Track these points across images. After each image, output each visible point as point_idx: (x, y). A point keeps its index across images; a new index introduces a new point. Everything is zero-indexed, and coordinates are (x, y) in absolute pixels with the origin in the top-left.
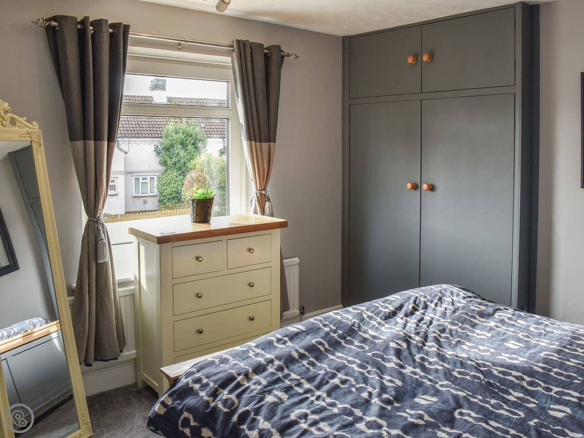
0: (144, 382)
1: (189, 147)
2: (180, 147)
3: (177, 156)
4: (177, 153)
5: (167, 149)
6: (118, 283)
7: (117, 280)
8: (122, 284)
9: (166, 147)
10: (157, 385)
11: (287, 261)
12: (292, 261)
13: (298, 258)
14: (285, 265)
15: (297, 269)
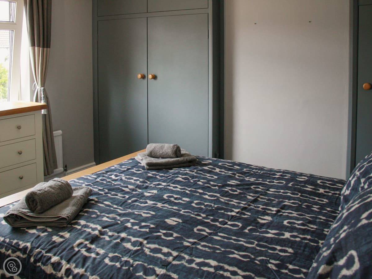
11: (55, 133)
12: (58, 133)
13: (62, 130)
14: (54, 135)
15: (60, 139)
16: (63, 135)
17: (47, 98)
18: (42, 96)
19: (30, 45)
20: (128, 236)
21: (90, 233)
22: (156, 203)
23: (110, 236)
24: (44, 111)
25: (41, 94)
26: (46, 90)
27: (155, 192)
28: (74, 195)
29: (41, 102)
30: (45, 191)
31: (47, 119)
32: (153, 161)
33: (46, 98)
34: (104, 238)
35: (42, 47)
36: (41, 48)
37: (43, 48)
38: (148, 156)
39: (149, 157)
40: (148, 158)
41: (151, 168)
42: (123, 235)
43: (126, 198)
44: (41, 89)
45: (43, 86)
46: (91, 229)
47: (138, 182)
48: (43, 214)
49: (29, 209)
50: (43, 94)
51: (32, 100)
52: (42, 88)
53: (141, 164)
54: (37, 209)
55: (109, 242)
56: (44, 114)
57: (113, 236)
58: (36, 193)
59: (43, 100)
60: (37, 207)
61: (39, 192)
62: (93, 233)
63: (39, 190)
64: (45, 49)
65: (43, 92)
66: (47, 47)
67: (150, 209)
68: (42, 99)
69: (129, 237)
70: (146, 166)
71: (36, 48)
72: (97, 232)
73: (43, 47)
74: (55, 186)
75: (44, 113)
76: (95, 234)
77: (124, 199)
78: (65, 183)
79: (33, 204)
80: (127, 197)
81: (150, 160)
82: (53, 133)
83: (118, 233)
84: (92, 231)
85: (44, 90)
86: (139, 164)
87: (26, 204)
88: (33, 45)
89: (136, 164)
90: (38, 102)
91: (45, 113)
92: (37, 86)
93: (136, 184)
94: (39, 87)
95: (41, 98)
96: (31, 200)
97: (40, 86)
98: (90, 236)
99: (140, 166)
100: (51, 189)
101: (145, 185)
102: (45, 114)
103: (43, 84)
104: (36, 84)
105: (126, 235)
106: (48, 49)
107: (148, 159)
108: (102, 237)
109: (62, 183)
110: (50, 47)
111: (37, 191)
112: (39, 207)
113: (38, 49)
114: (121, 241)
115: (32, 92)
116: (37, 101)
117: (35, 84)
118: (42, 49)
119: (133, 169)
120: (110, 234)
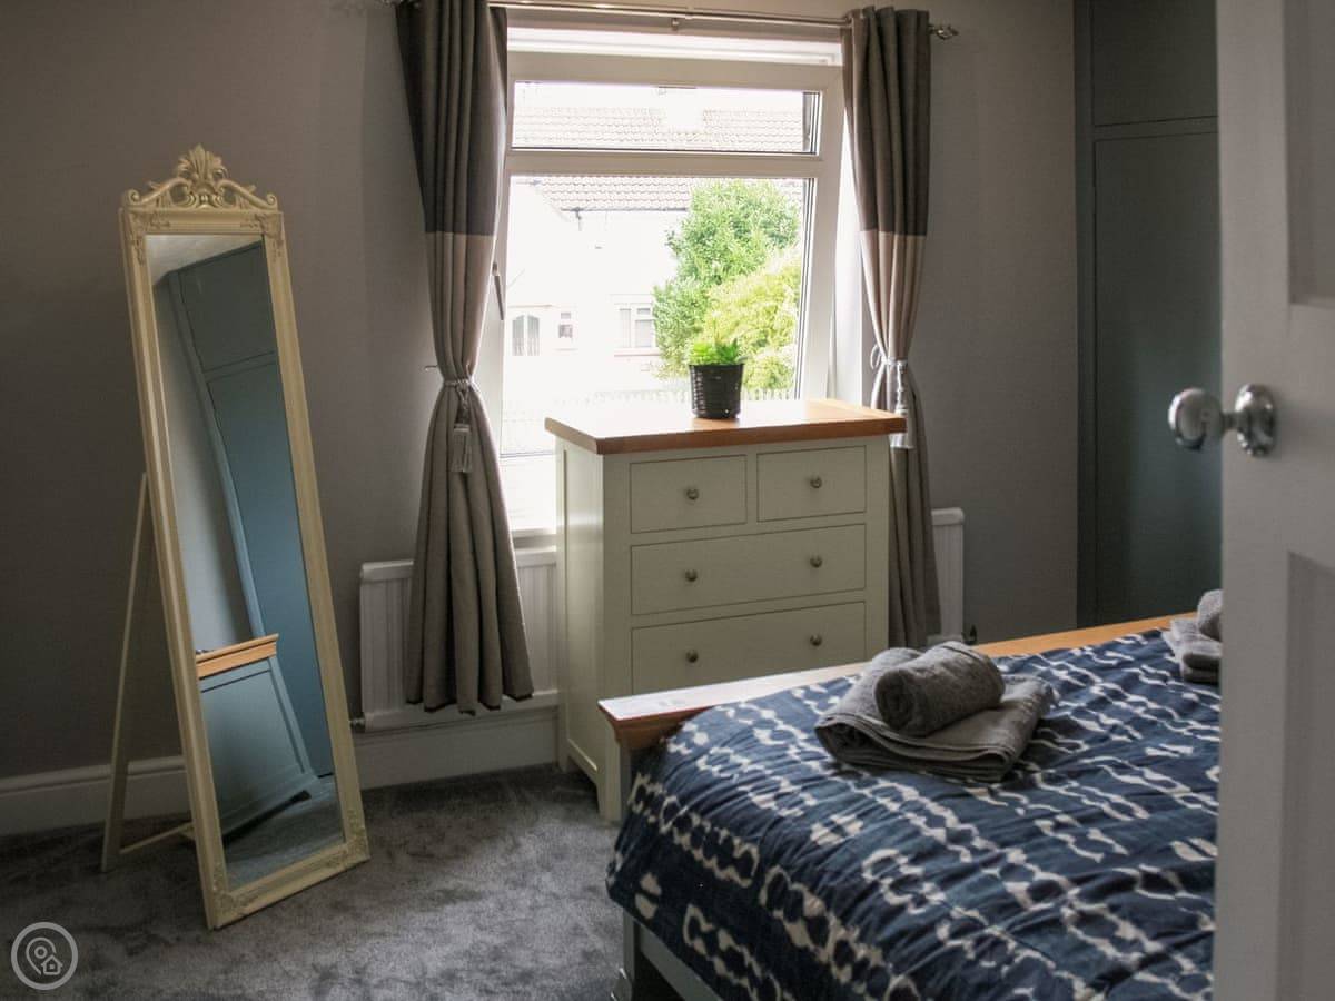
0: (571, 761)
1: (753, 234)
2: (731, 232)
3: (722, 255)
4: (723, 249)
5: (699, 238)
6: (514, 540)
7: (513, 532)
8: (526, 540)
9: (696, 234)
10: (596, 768)
11: (937, 514)
12: (947, 516)
13: (962, 508)
14: (935, 523)
15: (957, 535)
16: (964, 524)
17: (914, 397)
18: (899, 389)
19: (864, 225)
20: (1028, 861)
21: (917, 832)
22: (1174, 782)
23: (974, 851)
24: (904, 437)
25: (894, 384)
26: (913, 368)
27: (1187, 750)
28: (1005, 698)
29: (893, 410)
30: (935, 677)
31: (911, 465)
32: (1213, 651)
33: (912, 398)
34: (957, 854)
35: (900, 233)
36: (896, 237)
37: (903, 237)
38: (1203, 631)
39: (1206, 638)
40: (1202, 639)
41: (1200, 674)
42: (1015, 855)
43: (1078, 751)
44: (895, 368)
45: (901, 356)
46: (924, 819)
47: (1139, 711)
48: (931, 738)
49: (884, 720)
50: (903, 384)
51: (866, 403)
52: (900, 364)
53: (1173, 655)
54: (911, 723)
55: (970, 870)
56: (902, 449)
57: (986, 851)
58: (912, 675)
59: (902, 402)
60: (910, 719)
61: (918, 674)
62: (927, 834)
63: (919, 670)
64: (910, 238)
65: (902, 376)
66: (916, 233)
67: (1138, 798)
68: (899, 399)
69: (1030, 866)
70: (1183, 667)
71: (882, 235)
72: (939, 834)
73: (905, 232)
74: (958, 666)
75: (903, 443)
76: (931, 838)
77: (1070, 752)
78: (982, 659)
79: (898, 709)
80: (1086, 747)
81: (1202, 648)
82: (930, 515)
83: (1004, 844)
84: (924, 826)
85: (905, 370)
86: (1167, 657)
87: (875, 703)
88: (871, 223)
89: (1156, 653)
90: (885, 409)
91: (907, 446)
92: (884, 358)
93: (1131, 713)
94: (887, 361)
95: (894, 395)
96: (892, 692)
97: (894, 358)
98: (917, 840)
99: (1170, 662)
100: (948, 673)
101: (1159, 725)
102: (907, 451)
103: (902, 352)
104: (882, 350)
105: (1024, 857)
106: (921, 238)
107: (1199, 643)
108: (953, 847)
109: (974, 658)
110: (925, 233)
111: (912, 672)
112: (917, 720)
113: (887, 237)
114: (1002, 873)
115: (869, 374)
116: (881, 405)
117: (878, 351)
118: (899, 240)
119: (1139, 666)
120: (979, 843)
